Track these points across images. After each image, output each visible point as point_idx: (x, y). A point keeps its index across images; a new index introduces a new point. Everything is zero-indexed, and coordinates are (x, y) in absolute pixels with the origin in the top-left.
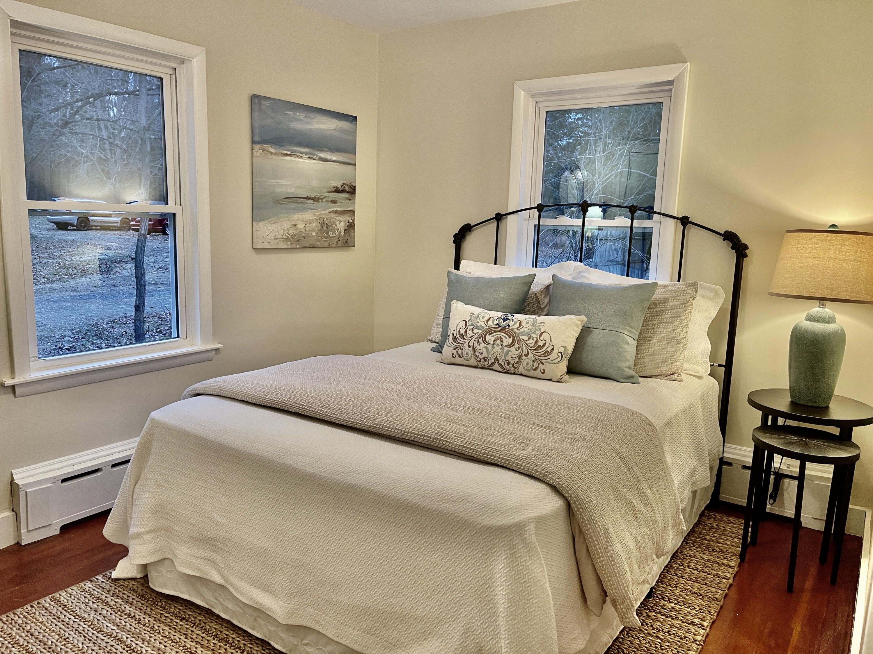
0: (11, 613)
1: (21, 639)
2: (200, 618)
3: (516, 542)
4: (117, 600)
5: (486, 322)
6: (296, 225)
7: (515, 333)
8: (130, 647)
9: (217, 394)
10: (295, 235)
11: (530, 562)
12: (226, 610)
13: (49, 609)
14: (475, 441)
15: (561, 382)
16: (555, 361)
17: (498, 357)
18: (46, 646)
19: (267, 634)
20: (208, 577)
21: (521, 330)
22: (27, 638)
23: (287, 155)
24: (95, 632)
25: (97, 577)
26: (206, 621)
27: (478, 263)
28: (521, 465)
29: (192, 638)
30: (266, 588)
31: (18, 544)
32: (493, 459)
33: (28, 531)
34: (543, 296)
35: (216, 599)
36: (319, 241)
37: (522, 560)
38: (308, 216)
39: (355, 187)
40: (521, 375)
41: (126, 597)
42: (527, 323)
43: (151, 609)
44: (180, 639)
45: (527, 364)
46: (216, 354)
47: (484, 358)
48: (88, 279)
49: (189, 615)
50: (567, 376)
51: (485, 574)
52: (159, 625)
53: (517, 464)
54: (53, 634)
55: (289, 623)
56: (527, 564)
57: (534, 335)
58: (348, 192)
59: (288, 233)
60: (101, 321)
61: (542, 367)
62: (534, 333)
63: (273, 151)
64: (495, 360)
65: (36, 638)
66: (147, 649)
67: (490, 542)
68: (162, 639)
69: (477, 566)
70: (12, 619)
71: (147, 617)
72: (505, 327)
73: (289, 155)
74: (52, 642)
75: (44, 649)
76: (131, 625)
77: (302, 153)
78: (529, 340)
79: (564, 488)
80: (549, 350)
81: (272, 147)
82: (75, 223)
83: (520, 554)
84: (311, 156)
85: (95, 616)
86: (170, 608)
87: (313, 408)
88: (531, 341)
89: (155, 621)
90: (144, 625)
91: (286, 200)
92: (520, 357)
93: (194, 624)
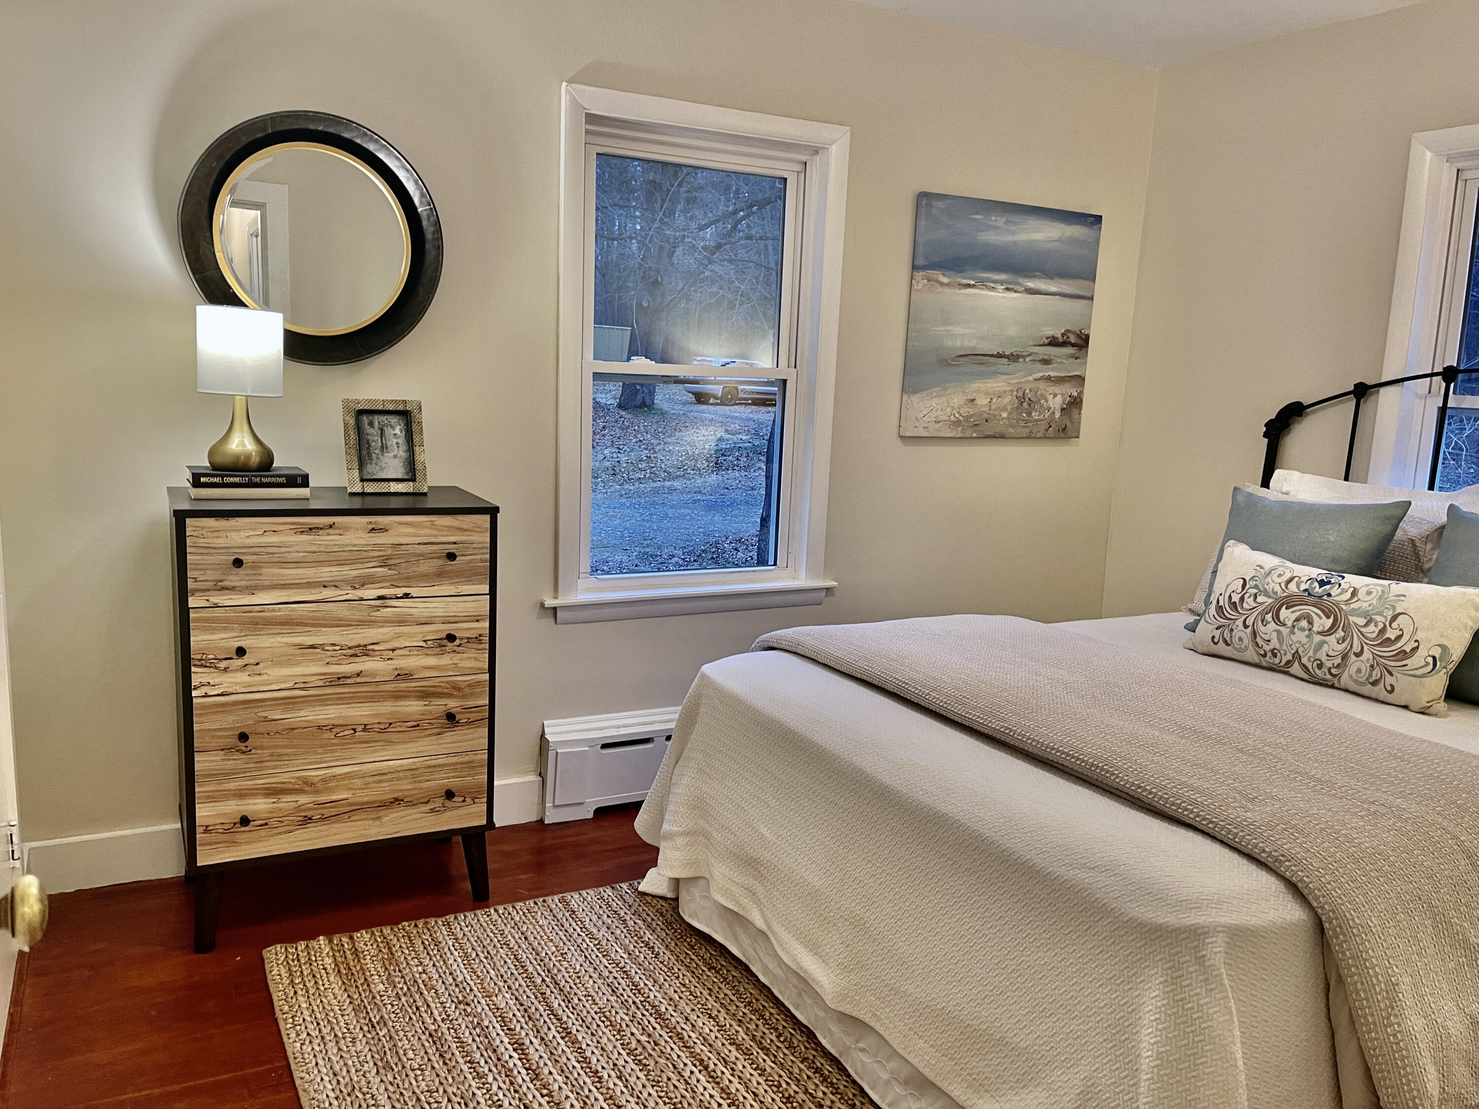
0: (510, 905)
1: (513, 941)
2: (735, 974)
3: (1184, 959)
4: (637, 921)
5: (1283, 585)
6: (974, 400)
7: (1340, 610)
8: (636, 986)
9: (794, 650)
10: (971, 416)
11: (1208, 1000)
12: (766, 970)
13: (554, 911)
14: (1162, 781)
15: (1428, 714)
16: (1418, 672)
17: (1300, 651)
18: (538, 957)
19: (813, 1020)
20: (749, 917)
21: (1352, 606)
22: (520, 941)
23: (969, 286)
24: (600, 955)
25: (622, 885)
26: (741, 980)
27: (1308, 476)
28: (1236, 835)
29: (717, 997)
30: (814, 948)
31: (541, 821)
32: (1187, 816)
33: (555, 806)
34: (1429, 546)
35: (755, 951)
36: (1012, 426)
37: (1191, 993)
38: (998, 384)
39: (1088, 337)
40: (1346, 690)
41: (649, 920)
42: (1369, 593)
43: (676, 944)
44: (701, 993)
45: (1359, 671)
46: (826, 595)
47: (1272, 651)
48: (720, 478)
49: (722, 965)
50: (1443, 704)
51: (1128, 1002)
52: (680, 967)
53: (1230, 831)
54: (551, 944)
55: (840, 1009)
56: (1201, 1002)
57: (1378, 618)
58: (1073, 345)
59: (958, 413)
60: (724, 539)
61: (1389, 680)
62: (1380, 613)
63: (945, 280)
64: (1293, 655)
65: (530, 944)
66: (657, 994)
67: (1140, 948)
68: (679, 987)
69: (1115, 984)
70: (509, 914)
71: (668, 953)
72: (1320, 597)
73: (973, 286)
74: (546, 954)
75: (536, 959)
76: (645, 958)
77: (995, 282)
78: (1366, 625)
79: (1312, 891)
80: (1408, 649)
81: (944, 275)
82: (720, 395)
83: (1189, 981)
84: (1010, 286)
85: (606, 934)
86: (700, 949)
87: (917, 689)
88: (1372, 628)
89: (677, 961)
90: (661, 962)
91: (961, 359)
92: (1345, 657)
93: (725, 979)
